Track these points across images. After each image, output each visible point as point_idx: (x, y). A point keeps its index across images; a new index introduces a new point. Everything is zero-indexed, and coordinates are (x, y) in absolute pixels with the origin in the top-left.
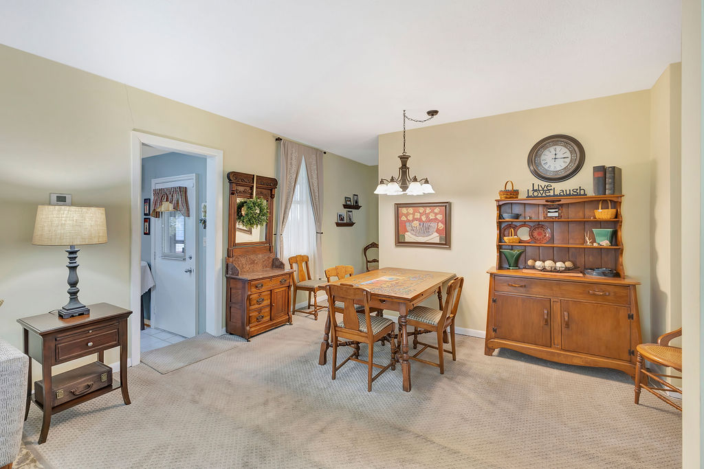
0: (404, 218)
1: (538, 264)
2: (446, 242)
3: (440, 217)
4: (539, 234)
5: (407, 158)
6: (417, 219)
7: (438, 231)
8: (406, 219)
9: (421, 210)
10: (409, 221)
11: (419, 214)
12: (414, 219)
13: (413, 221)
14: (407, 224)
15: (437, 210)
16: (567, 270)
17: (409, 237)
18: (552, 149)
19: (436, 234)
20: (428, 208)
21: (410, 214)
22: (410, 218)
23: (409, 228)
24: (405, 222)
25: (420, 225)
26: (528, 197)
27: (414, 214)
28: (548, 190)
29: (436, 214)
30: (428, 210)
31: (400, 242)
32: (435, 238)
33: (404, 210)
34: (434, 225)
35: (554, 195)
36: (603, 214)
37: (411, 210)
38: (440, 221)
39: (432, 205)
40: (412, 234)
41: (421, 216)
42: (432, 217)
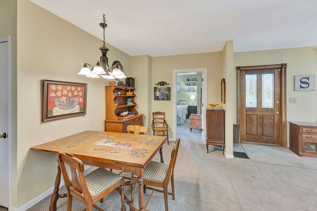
0: (52, 94)
1: (124, 114)
2: (83, 112)
3: (80, 94)
5: (107, 50)
6: (64, 96)
7: (79, 104)
8: (54, 95)
9: (69, 88)
10: (57, 97)
11: (66, 91)
12: (62, 95)
13: (61, 97)
14: (56, 100)
15: (79, 89)
16: (128, 114)
17: (57, 111)
19: (78, 106)
20: (73, 87)
21: (59, 90)
22: (59, 94)
23: (57, 103)
24: (54, 98)
25: (67, 100)
26: (118, 86)
27: (62, 91)
28: (122, 84)
29: (79, 92)
30: (73, 88)
32: (77, 109)
33: (53, 87)
34: (76, 99)
35: (124, 86)
37: (60, 88)
38: (80, 96)
39: (77, 85)
40: (60, 108)
41: (68, 93)
42: (76, 93)
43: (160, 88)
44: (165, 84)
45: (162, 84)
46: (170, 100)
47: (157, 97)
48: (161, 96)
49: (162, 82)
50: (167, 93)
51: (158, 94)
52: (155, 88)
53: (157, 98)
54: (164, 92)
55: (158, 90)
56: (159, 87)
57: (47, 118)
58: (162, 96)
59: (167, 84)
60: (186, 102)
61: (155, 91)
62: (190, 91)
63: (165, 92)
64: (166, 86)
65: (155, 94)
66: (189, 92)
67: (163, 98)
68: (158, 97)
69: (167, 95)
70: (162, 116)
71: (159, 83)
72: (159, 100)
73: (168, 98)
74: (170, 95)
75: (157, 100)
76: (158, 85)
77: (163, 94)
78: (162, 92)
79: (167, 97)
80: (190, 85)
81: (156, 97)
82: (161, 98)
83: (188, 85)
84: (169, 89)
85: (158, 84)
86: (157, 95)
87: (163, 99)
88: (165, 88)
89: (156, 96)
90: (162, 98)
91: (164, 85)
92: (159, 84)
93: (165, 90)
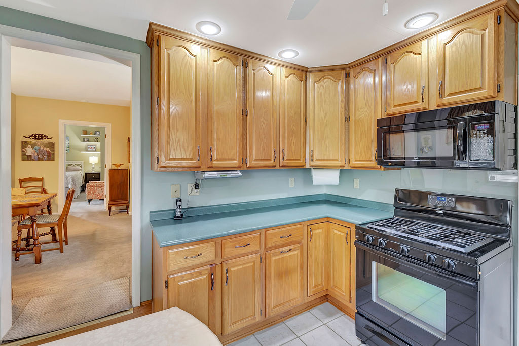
43: (35, 143)
44: (44, 138)
46: (54, 160)
47: (27, 155)
48: (36, 154)
49: (39, 134)
50: (48, 150)
51: (30, 151)
52: (24, 143)
54: (41, 149)
55: (30, 146)
56: (32, 141)
58: (38, 155)
59: (48, 139)
60: (81, 167)
61: (23, 147)
62: (89, 150)
63: (45, 149)
64: (45, 141)
65: (23, 151)
66: (87, 151)
67: (41, 157)
68: (30, 156)
69: (49, 153)
71: (32, 135)
72: (33, 160)
73: (50, 157)
74: (54, 154)
76: (29, 138)
77: (40, 152)
78: (37, 148)
80: (88, 141)
82: (36, 157)
83: (84, 141)
84: (52, 146)
85: (30, 136)
86: (29, 153)
88: (45, 143)
89: (25, 154)
91: (42, 138)
92: (33, 137)
93: (45, 147)
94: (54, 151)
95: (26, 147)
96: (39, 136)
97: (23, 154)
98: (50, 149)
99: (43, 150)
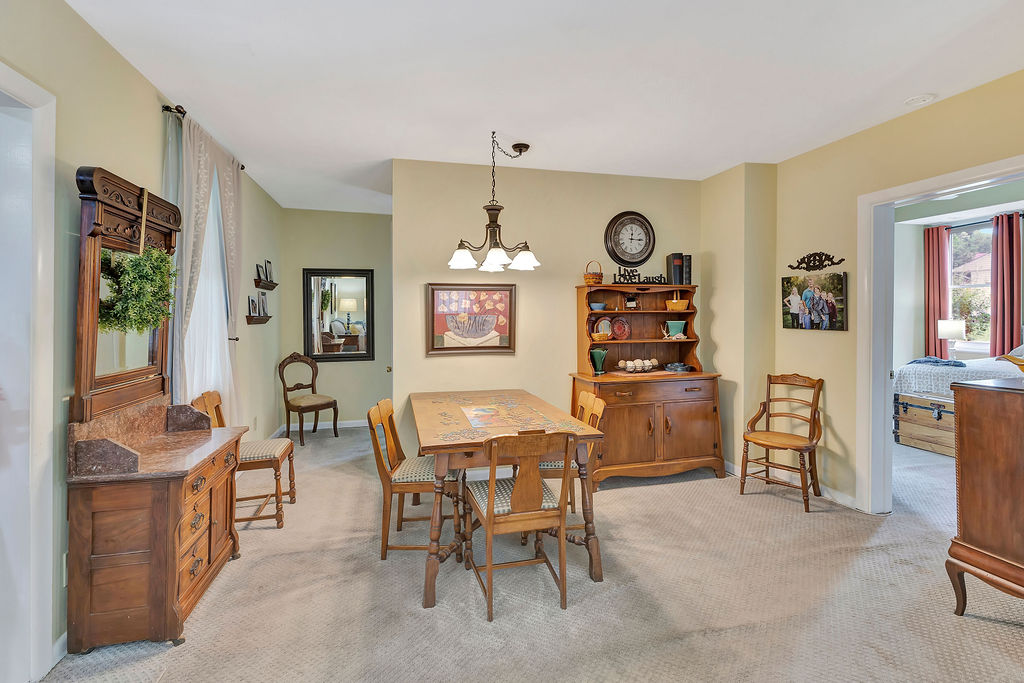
0: (442, 308)
1: (630, 364)
2: (508, 346)
3: (500, 307)
4: (619, 328)
5: (499, 209)
6: (465, 310)
7: (498, 328)
8: (446, 310)
9: (473, 295)
10: (451, 312)
11: (468, 302)
12: (461, 310)
13: (458, 312)
14: (449, 318)
15: (496, 296)
16: (655, 368)
17: (451, 339)
18: (628, 227)
19: (494, 333)
20: (483, 293)
21: (454, 301)
22: (454, 307)
23: (451, 325)
24: (445, 315)
25: (470, 319)
26: (615, 283)
27: (459, 302)
28: (634, 276)
29: (495, 302)
30: (483, 296)
31: (434, 347)
32: (493, 338)
33: (444, 295)
34: (490, 318)
35: (640, 283)
36: (676, 305)
37: (455, 295)
38: (500, 312)
39: (490, 288)
40: (456, 334)
41: (471, 305)
42: (489, 306)
43: (805, 281)
44: (826, 263)
45: (815, 261)
46: (846, 328)
47: (792, 314)
48: (807, 311)
49: (815, 254)
50: (830, 297)
51: (796, 303)
52: (787, 281)
53: (792, 322)
54: (817, 296)
55: (795, 289)
56: (801, 275)
57: (434, 349)
58: (810, 313)
59: (833, 263)
61: (785, 293)
63: (824, 295)
64: (828, 272)
65: (784, 305)
67: (817, 321)
68: (795, 317)
69: (832, 308)
70: (808, 395)
71: (803, 260)
72: (799, 326)
73: (837, 320)
74: (846, 310)
75: (793, 327)
76: (798, 267)
77: (813, 305)
78: (809, 295)
79: (832, 315)
81: (789, 317)
82: (808, 321)
84: (840, 284)
85: (800, 263)
86: (794, 309)
87: (814, 326)
88: (823, 277)
89: (788, 313)
90: (812, 321)
91: (821, 266)
92: (804, 265)
93: (823, 288)
94: (844, 301)
95: (789, 294)
96: (815, 259)
97: (786, 313)
98: (835, 296)
99: (820, 298)
